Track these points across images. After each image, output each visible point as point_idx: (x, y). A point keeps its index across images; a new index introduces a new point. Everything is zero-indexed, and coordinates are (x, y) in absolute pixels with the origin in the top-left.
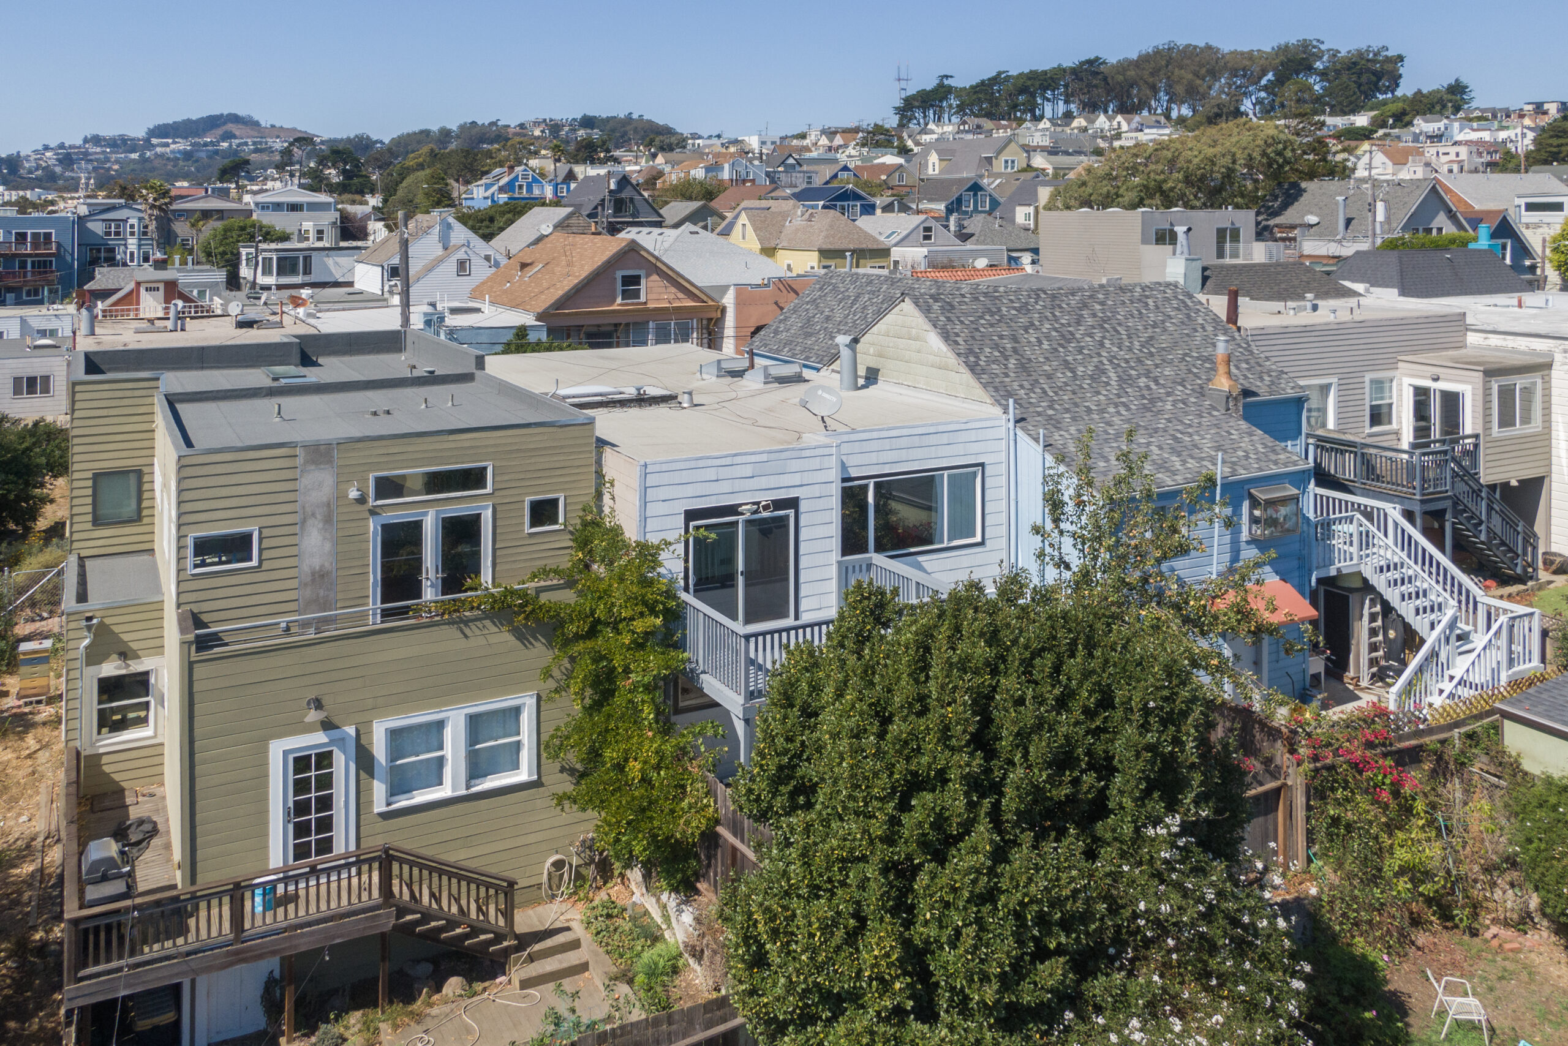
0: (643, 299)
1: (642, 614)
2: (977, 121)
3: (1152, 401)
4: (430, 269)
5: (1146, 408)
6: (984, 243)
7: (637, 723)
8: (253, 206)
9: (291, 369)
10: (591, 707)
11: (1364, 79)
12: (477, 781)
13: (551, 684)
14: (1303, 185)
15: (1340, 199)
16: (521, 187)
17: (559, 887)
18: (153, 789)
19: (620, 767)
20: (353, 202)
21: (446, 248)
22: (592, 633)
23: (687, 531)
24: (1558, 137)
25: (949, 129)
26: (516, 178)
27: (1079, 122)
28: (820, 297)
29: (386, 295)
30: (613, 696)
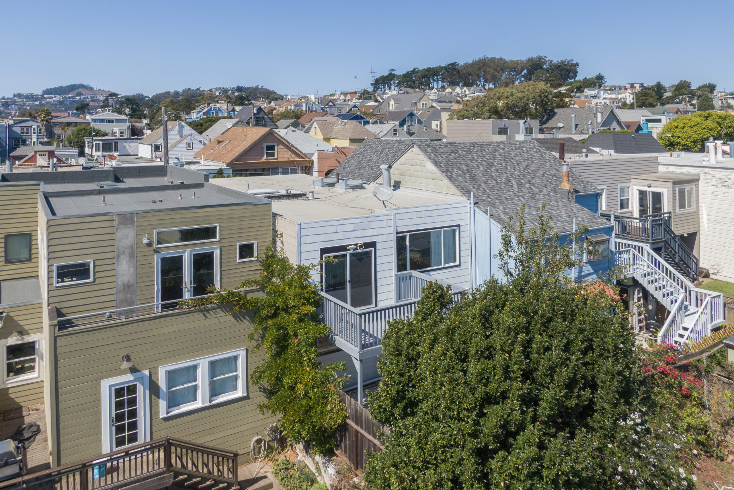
0: (276, 157)
1: (303, 304)
2: (406, 89)
3: (534, 194)
4: (174, 146)
5: (532, 198)
6: (419, 137)
7: (301, 362)
8: (90, 121)
9: (110, 183)
10: (275, 356)
11: (563, 73)
12: (215, 398)
13: (254, 343)
14: (556, 110)
15: (573, 115)
16: (213, 113)
17: (259, 453)
18: (38, 406)
19: (292, 388)
20: (137, 122)
21: (181, 137)
22: (275, 315)
23: (322, 259)
24: (644, 96)
25: (395, 93)
26: (211, 109)
27: (449, 90)
28: (364, 151)
29: (154, 159)
30: (287, 349)
